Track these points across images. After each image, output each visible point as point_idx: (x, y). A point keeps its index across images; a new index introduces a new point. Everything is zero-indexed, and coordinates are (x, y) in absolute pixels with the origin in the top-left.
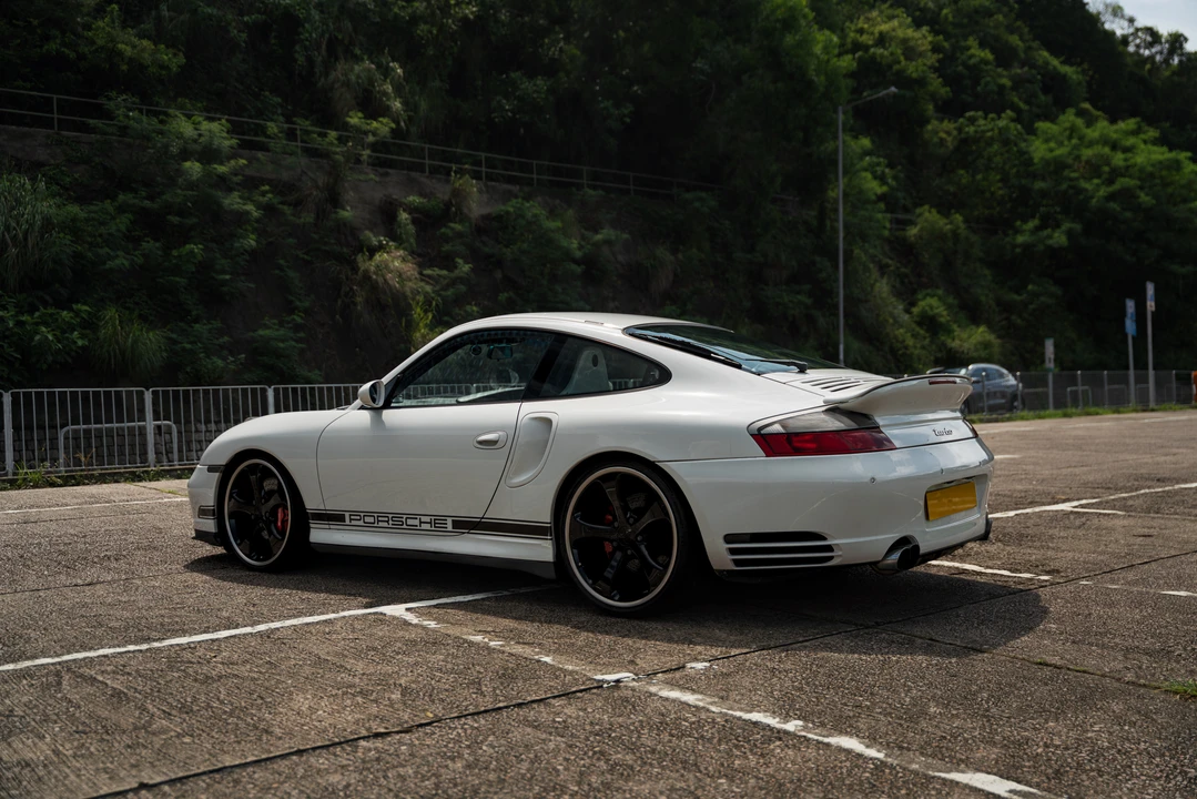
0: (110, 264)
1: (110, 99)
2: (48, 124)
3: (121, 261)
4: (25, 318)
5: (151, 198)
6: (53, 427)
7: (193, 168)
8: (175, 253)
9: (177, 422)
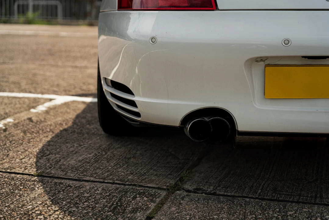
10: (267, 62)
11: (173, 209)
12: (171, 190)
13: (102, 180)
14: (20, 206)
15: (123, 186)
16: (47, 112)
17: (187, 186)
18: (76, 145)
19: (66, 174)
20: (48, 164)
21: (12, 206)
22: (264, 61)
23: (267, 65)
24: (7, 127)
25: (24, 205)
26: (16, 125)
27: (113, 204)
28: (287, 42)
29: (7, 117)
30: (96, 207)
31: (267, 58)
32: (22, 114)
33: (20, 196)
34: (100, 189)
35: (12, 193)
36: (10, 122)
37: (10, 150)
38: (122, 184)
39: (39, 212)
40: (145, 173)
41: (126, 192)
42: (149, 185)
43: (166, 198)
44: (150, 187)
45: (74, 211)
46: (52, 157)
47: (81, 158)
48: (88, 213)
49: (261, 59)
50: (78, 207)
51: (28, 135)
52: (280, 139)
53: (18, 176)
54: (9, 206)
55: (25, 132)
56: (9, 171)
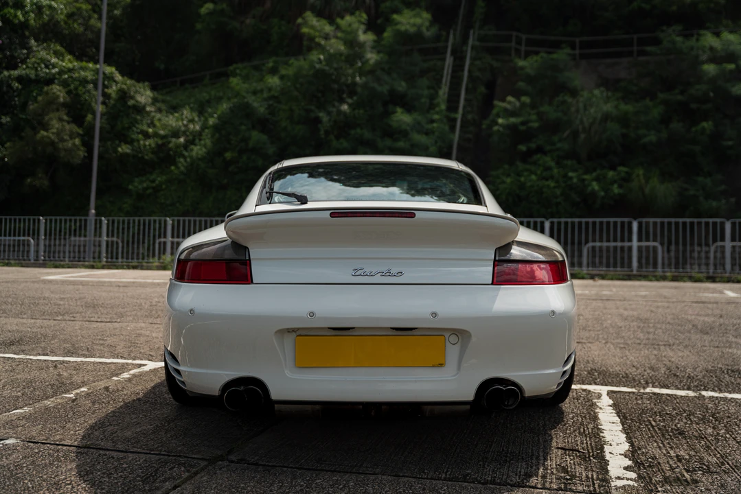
0: (646, 140)
1: (663, 31)
2: (630, 54)
3: (652, 137)
4: (586, 177)
5: (682, 93)
6: (580, 243)
7: (710, 69)
8: (694, 129)
9: (662, 244)
10: (298, 333)
11: (205, 478)
12: (212, 461)
13: (148, 452)
14: (53, 476)
15: (166, 457)
16: (129, 380)
17: (232, 457)
18: (141, 416)
19: (115, 446)
20: (101, 436)
21: (45, 477)
22: (295, 332)
23: (298, 336)
24: (78, 397)
25: (56, 476)
26: (88, 395)
27: (147, 474)
28: (312, 314)
29: (83, 386)
30: (128, 476)
31: (298, 329)
32: (100, 383)
33: (57, 468)
34: (141, 460)
35: (51, 464)
36: (83, 392)
37: (69, 422)
38: (167, 455)
39: (69, 482)
40: (197, 445)
41: (166, 463)
42: (193, 456)
43: (203, 469)
44: (194, 458)
45: (105, 481)
46: (110, 428)
47: (138, 430)
48: (117, 483)
49: (293, 330)
50: (110, 478)
51: (97, 405)
52: (318, 407)
53: (65, 448)
54: (42, 477)
55: (94, 403)
56: (58, 443)
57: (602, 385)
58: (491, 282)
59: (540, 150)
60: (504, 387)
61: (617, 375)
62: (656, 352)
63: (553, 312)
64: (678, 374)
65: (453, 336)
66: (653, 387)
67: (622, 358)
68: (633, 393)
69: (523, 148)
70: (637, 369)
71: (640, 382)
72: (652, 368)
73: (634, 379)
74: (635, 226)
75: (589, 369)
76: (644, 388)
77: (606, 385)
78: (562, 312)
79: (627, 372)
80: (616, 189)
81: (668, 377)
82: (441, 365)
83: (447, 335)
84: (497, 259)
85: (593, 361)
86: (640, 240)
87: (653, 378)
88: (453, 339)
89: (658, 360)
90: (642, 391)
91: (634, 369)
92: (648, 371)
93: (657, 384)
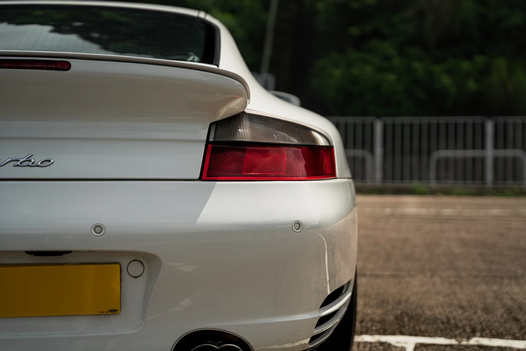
4: (434, 68)
57: (410, 335)
58: (197, 176)
59: (377, 34)
60: (219, 345)
61: (435, 320)
62: (495, 288)
63: (298, 224)
64: (520, 317)
65: (137, 264)
66: (481, 336)
67: (448, 295)
68: (451, 346)
69: (354, 31)
70: (465, 311)
71: (464, 331)
72: (486, 310)
73: (457, 327)
74: (490, 127)
75: (399, 312)
76: (469, 338)
77: (416, 335)
78: (315, 225)
79: (450, 316)
80: (471, 85)
81: (505, 321)
82: (114, 311)
83: (124, 262)
84: (211, 139)
85: (407, 301)
86: (496, 146)
87: (484, 324)
88: (136, 269)
89: (496, 298)
90: (464, 343)
91: (460, 312)
92: (480, 313)
93: (487, 332)
